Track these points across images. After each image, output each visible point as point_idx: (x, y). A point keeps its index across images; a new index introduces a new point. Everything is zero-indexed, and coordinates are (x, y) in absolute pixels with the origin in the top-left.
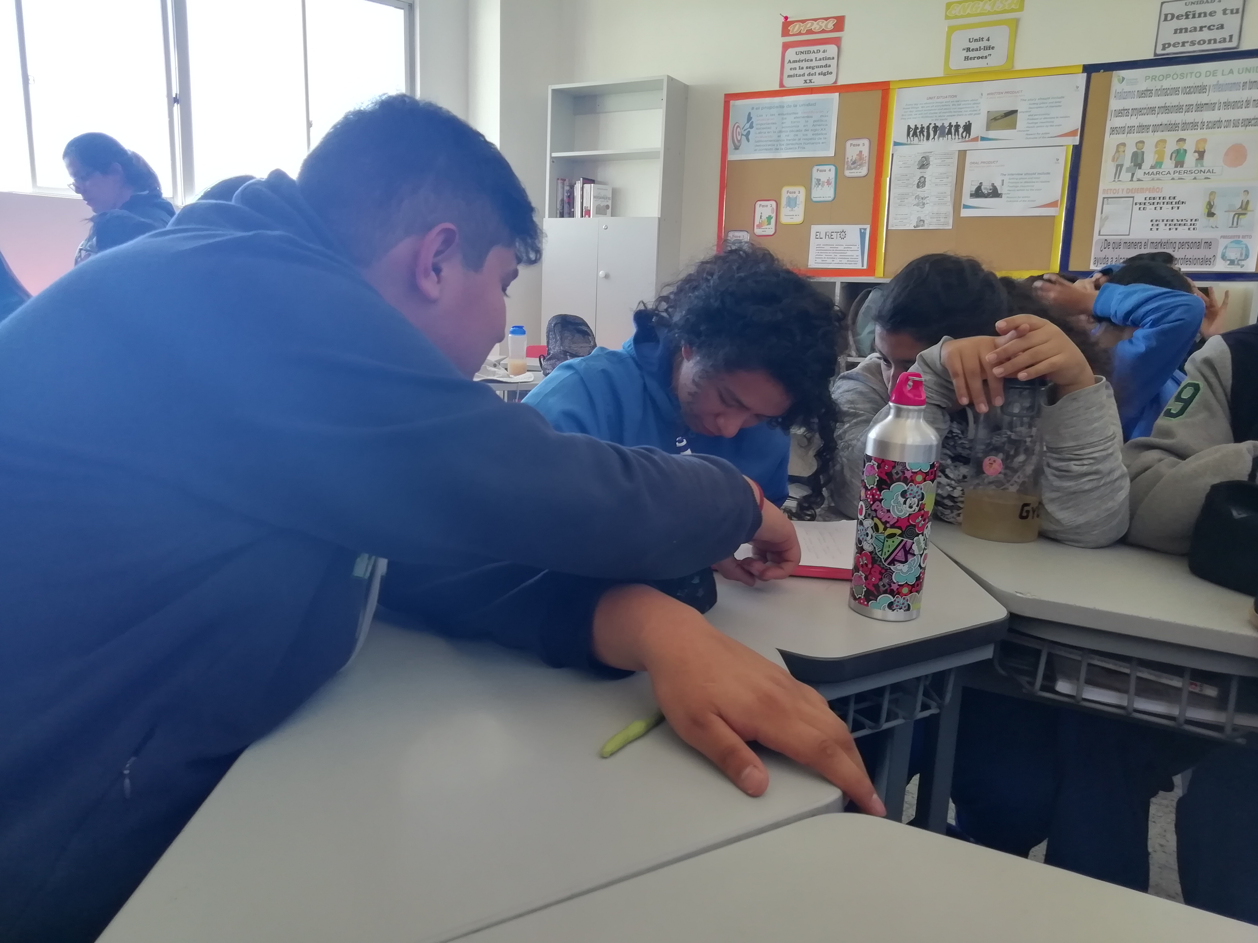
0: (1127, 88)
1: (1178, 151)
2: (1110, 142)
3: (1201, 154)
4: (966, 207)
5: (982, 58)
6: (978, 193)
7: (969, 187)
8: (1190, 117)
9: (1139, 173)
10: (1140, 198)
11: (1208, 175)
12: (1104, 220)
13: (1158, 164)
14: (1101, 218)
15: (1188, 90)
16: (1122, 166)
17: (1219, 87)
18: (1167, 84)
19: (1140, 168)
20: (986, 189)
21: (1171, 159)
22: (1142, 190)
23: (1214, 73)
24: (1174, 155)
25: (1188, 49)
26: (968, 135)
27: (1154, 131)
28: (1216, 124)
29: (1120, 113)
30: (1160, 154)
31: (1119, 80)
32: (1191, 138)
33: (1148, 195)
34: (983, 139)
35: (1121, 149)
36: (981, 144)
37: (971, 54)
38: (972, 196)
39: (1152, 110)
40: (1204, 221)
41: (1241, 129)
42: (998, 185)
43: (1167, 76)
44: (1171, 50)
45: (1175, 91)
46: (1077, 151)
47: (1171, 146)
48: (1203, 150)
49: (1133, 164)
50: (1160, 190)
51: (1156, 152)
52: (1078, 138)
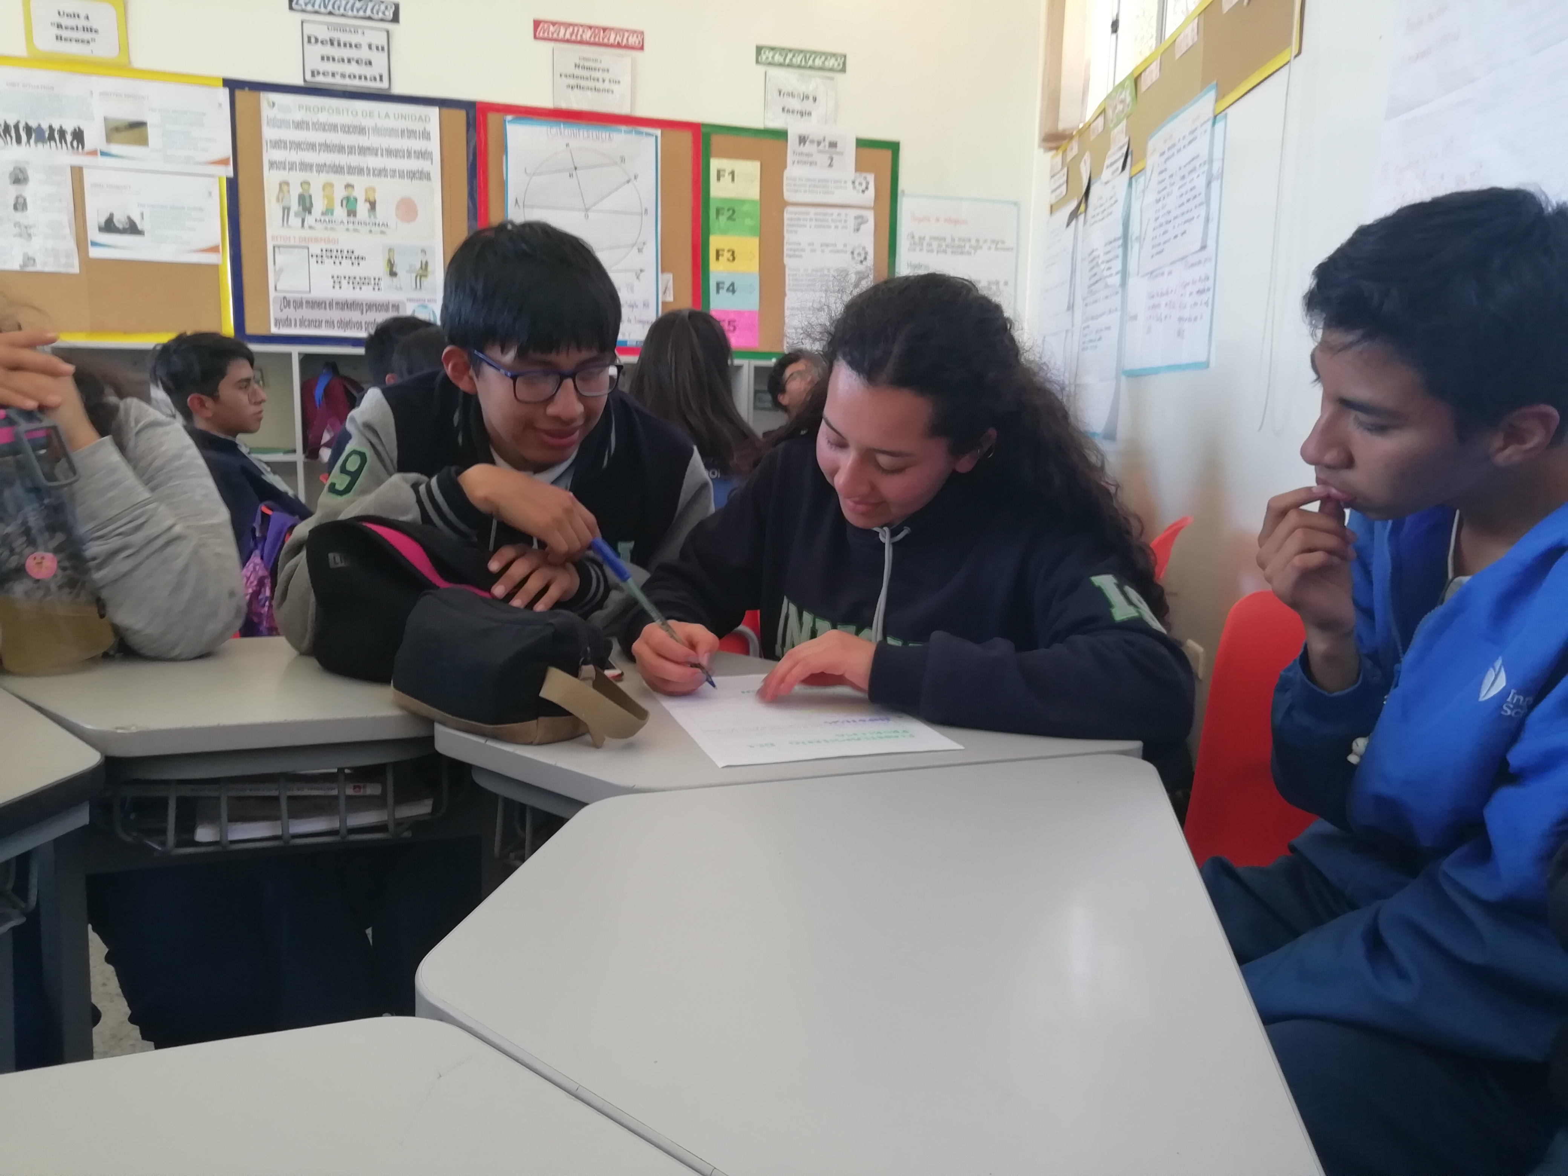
0: (280, 116)
1: (348, 199)
2: (271, 179)
3: (373, 205)
4: (94, 244)
5: (83, 41)
6: (109, 226)
7: (94, 217)
8: (355, 160)
9: (310, 220)
10: (315, 249)
11: (383, 228)
12: (278, 273)
13: (329, 211)
14: (275, 270)
15: (348, 129)
16: (289, 209)
17: (377, 131)
18: (323, 117)
19: (310, 212)
20: (119, 221)
21: (342, 205)
22: (316, 240)
23: (371, 115)
24: (344, 203)
25: (338, 81)
26: (80, 146)
27: (318, 171)
28: (381, 172)
29: (278, 144)
30: (330, 199)
31: (269, 105)
32: (361, 185)
33: (325, 246)
34: (103, 154)
35: (285, 188)
36: (101, 160)
37: (65, 34)
38: (101, 229)
39: (312, 146)
40: (386, 280)
41: (406, 181)
42: (137, 219)
43: (322, 109)
44: (320, 79)
45: (334, 128)
46: (233, 185)
47: (339, 193)
48: (374, 201)
49: (301, 207)
50: (336, 241)
51: (324, 197)
52: (231, 168)
